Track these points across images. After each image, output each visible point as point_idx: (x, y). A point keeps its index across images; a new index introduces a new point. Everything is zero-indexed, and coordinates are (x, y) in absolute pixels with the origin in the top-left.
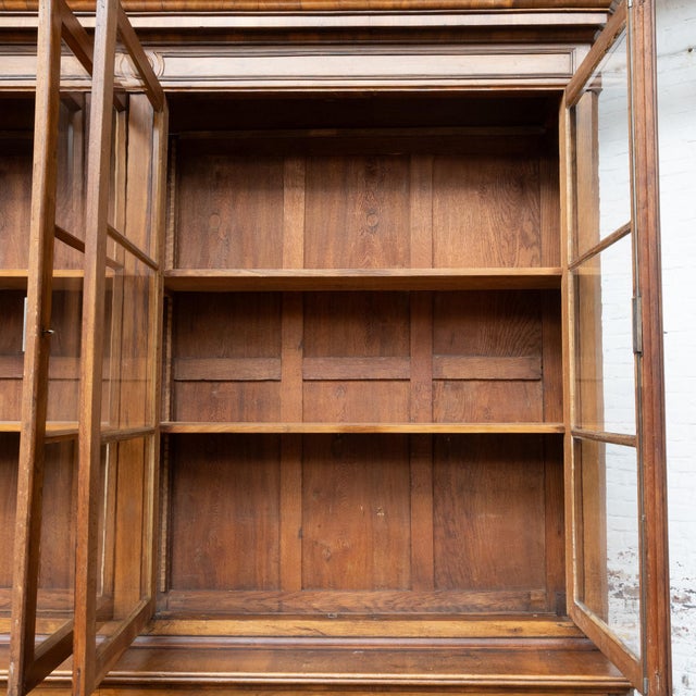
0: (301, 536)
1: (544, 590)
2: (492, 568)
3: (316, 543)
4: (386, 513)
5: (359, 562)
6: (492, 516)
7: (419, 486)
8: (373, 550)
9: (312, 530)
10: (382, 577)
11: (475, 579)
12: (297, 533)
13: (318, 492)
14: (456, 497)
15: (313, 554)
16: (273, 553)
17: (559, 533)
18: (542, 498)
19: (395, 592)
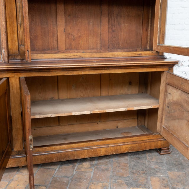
0: (65, 31)
1: (140, 48)
2: (126, 42)
3: (70, 34)
4: (93, 24)
5: (84, 40)
6: (126, 25)
7: (104, 14)
8: (89, 36)
9: (69, 29)
10: (92, 45)
11: (121, 45)
12: (63, 30)
13: (70, 16)
14: (116, 18)
15: (69, 38)
16: (55, 37)
17: (146, 30)
18: (142, 19)
19: (96, 50)
